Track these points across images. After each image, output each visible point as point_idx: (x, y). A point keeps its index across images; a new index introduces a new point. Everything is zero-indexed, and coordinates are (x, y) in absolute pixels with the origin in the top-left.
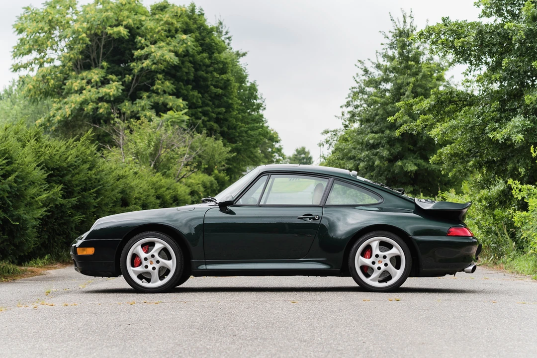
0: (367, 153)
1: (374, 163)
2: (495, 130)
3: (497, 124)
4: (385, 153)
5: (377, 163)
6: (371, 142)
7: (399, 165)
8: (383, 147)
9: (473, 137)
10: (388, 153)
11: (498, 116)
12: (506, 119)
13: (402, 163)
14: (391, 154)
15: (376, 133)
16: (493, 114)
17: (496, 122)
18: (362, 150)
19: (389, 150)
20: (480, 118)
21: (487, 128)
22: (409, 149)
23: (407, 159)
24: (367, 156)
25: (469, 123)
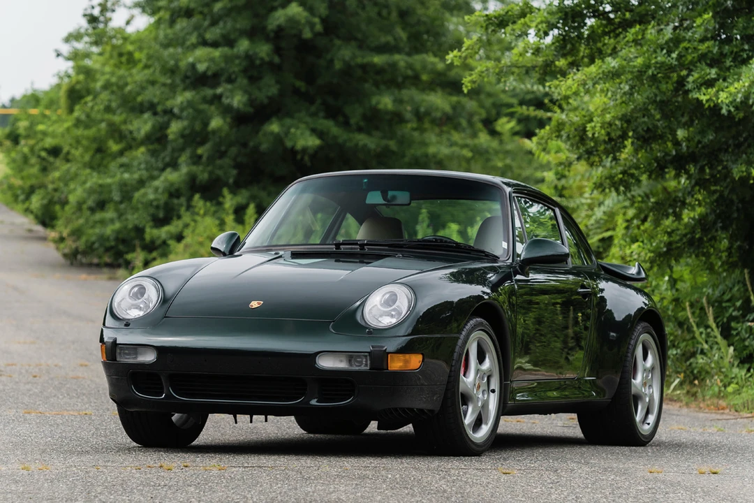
0: (188, 95)
1: (206, 124)
2: (710, 84)
3: (714, 71)
4: (237, 100)
5: (216, 123)
6: (201, 67)
7: (272, 133)
8: (230, 80)
9: (658, 99)
10: (245, 98)
11: (715, 50)
12: (734, 60)
13: (282, 126)
14: (251, 102)
15: (215, 45)
16: (703, 47)
17: (711, 66)
18: (173, 88)
19: (246, 92)
20: (674, 55)
21: (690, 79)
22: (296, 91)
23: (292, 117)
24: (190, 104)
25: (649, 67)
